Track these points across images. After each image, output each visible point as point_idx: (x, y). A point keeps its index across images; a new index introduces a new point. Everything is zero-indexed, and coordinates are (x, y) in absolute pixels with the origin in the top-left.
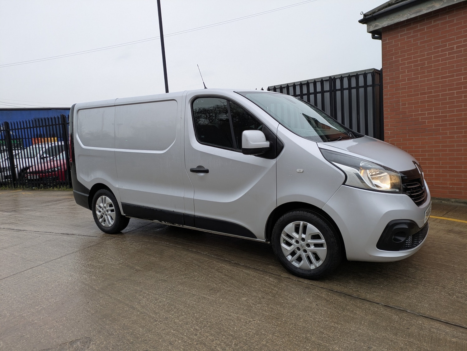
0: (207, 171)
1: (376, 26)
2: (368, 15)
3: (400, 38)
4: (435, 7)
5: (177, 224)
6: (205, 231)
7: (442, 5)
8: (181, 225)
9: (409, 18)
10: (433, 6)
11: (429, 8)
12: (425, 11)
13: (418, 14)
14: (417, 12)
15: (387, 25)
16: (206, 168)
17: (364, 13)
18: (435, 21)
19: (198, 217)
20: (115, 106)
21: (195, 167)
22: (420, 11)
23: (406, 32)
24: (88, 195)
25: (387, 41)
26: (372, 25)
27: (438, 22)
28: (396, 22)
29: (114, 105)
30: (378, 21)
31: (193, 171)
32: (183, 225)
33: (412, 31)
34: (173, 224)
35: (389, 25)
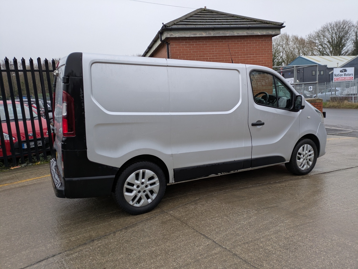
0: (263, 124)
1: (171, 35)
2: (168, 26)
3: (181, 46)
4: (203, 35)
5: (232, 171)
6: (249, 170)
7: (206, 35)
8: (236, 171)
9: (190, 36)
10: (202, 34)
11: (200, 34)
12: (198, 35)
13: (195, 36)
14: (194, 34)
15: (178, 37)
16: (263, 121)
17: (164, 24)
18: (199, 42)
19: (254, 159)
20: (168, 66)
21: (255, 122)
22: (196, 34)
23: (184, 43)
24: (114, 176)
25: (174, 46)
26: (169, 33)
27: (200, 43)
28: (184, 36)
29: (166, 65)
30: (172, 32)
31: (253, 125)
32: (237, 170)
33: (188, 44)
34: (229, 172)
35: (179, 37)
